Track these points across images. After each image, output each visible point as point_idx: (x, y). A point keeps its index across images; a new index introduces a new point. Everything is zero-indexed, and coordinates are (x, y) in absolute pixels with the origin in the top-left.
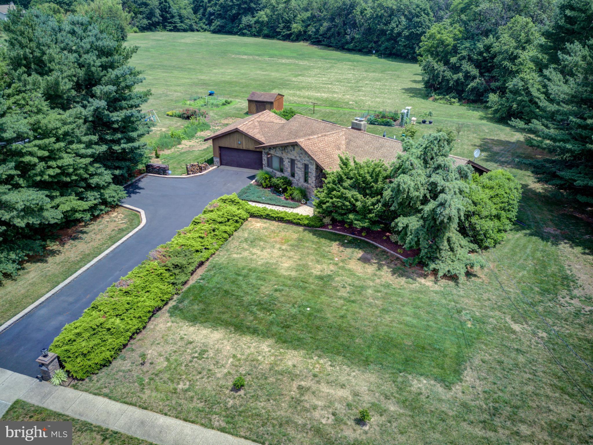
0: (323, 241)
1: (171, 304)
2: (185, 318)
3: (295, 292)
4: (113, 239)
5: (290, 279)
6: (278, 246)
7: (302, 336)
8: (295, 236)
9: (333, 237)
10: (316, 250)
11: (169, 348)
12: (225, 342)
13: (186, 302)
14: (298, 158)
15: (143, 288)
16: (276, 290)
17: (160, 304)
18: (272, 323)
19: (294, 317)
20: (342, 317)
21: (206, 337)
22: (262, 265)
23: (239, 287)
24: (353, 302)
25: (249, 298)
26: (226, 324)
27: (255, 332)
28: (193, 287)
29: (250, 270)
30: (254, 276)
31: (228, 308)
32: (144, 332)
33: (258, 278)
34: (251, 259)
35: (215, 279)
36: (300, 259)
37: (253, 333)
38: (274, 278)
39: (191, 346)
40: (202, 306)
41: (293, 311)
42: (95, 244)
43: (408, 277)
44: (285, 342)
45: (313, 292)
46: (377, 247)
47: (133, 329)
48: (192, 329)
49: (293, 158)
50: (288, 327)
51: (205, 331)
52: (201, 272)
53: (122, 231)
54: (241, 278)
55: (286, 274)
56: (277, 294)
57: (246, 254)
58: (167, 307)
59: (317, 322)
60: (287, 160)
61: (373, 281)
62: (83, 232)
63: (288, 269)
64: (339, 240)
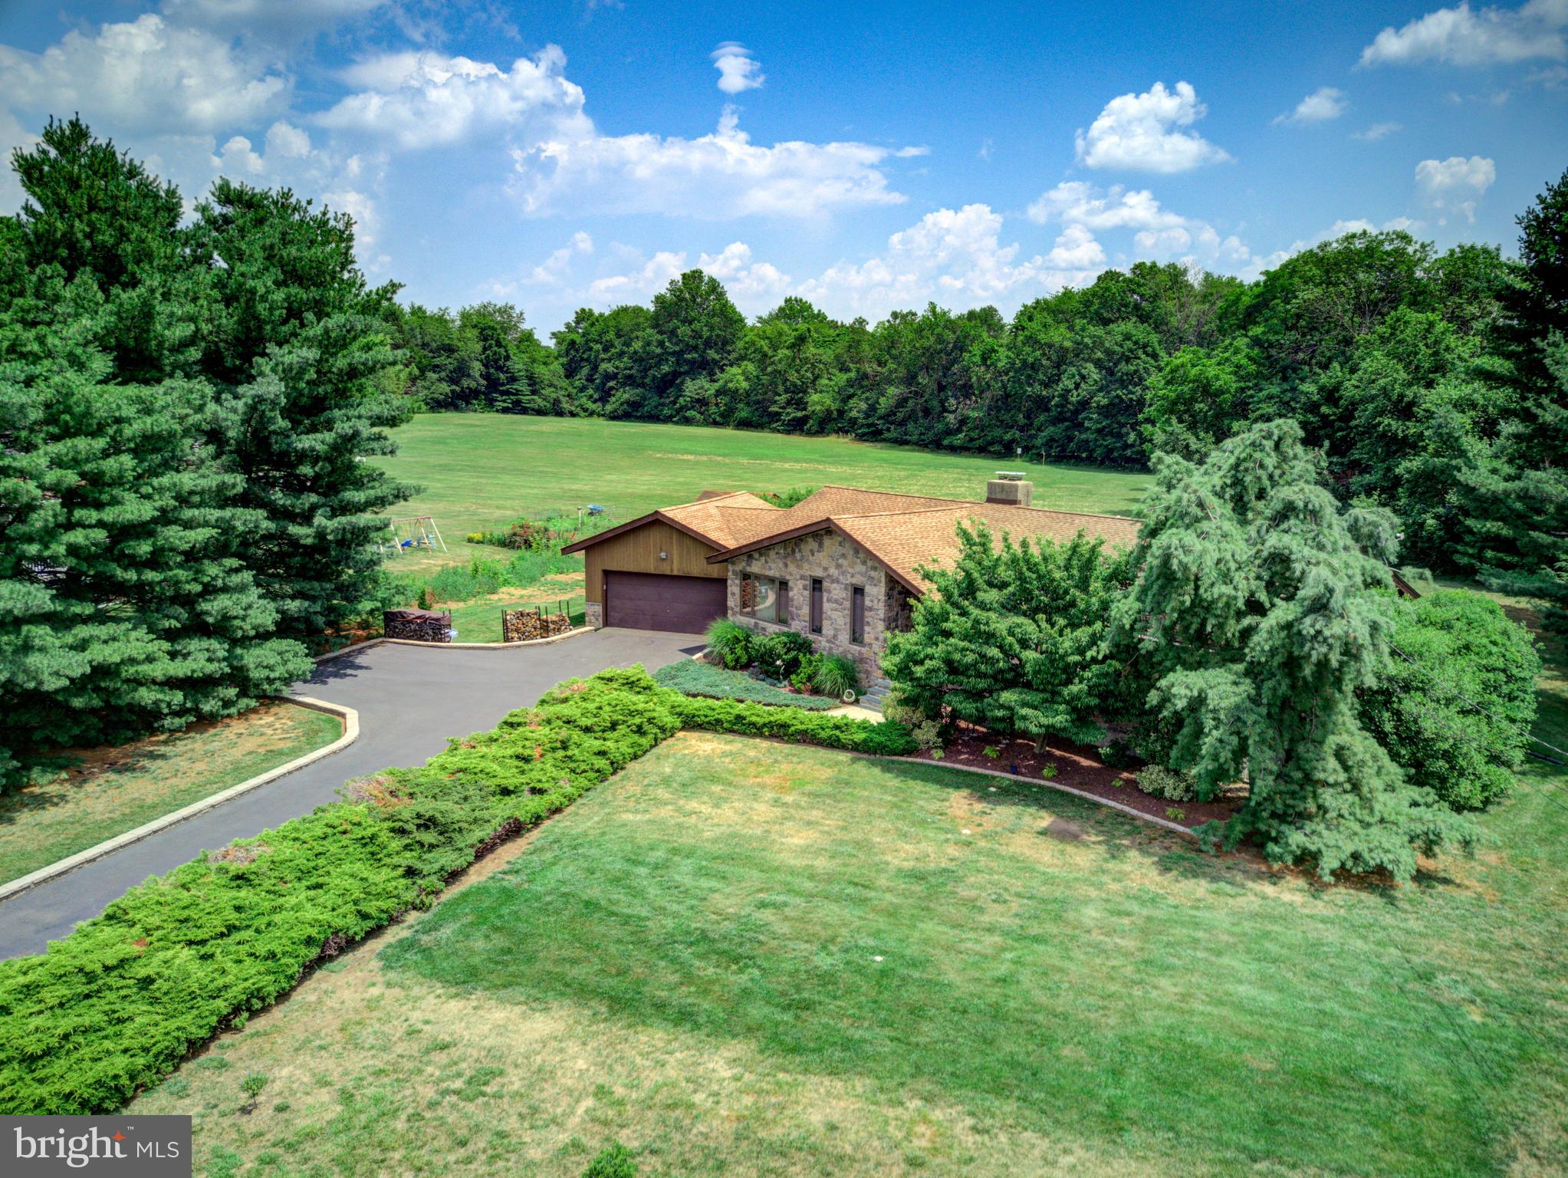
0: (917, 786)
1: (393, 935)
2: (436, 974)
3: (830, 912)
5: (812, 877)
6: (770, 795)
7: (858, 1034)
8: (828, 773)
9: (947, 778)
10: (895, 806)
11: (358, 1062)
12: (573, 1047)
13: (446, 932)
14: (833, 571)
15: (303, 874)
16: (762, 905)
17: (357, 927)
18: (746, 993)
19: (826, 979)
20: (1002, 981)
21: (501, 1030)
22: (715, 841)
23: (637, 893)
24: (1037, 939)
25: (669, 923)
26: (582, 992)
27: (685, 1017)
28: (481, 891)
29: (675, 851)
30: (687, 865)
31: (590, 948)
32: (278, 1013)
33: (701, 872)
34: (680, 826)
35: (558, 872)
36: (844, 828)
37: (677, 1023)
38: (755, 873)
39: (442, 1058)
40: (499, 941)
41: (823, 962)
42: (183, 783)
43: (1214, 879)
44: (795, 1050)
45: (892, 913)
46: (1097, 806)
47: (236, 993)
48: (454, 1006)
49: (819, 573)
50: (808, 1006)
51: (502, 1013)
52: (510, 852)
53: (274, 756)
54: (642, 871)
55: (797, 862)
56: (767, 915)
57: (665, 812)
58: (376, 945)
59: (912, 994)
60: (800, 584)
61: (1100, 886)
62: (152, 756)
63: (804, 850)
64: (968, 786)
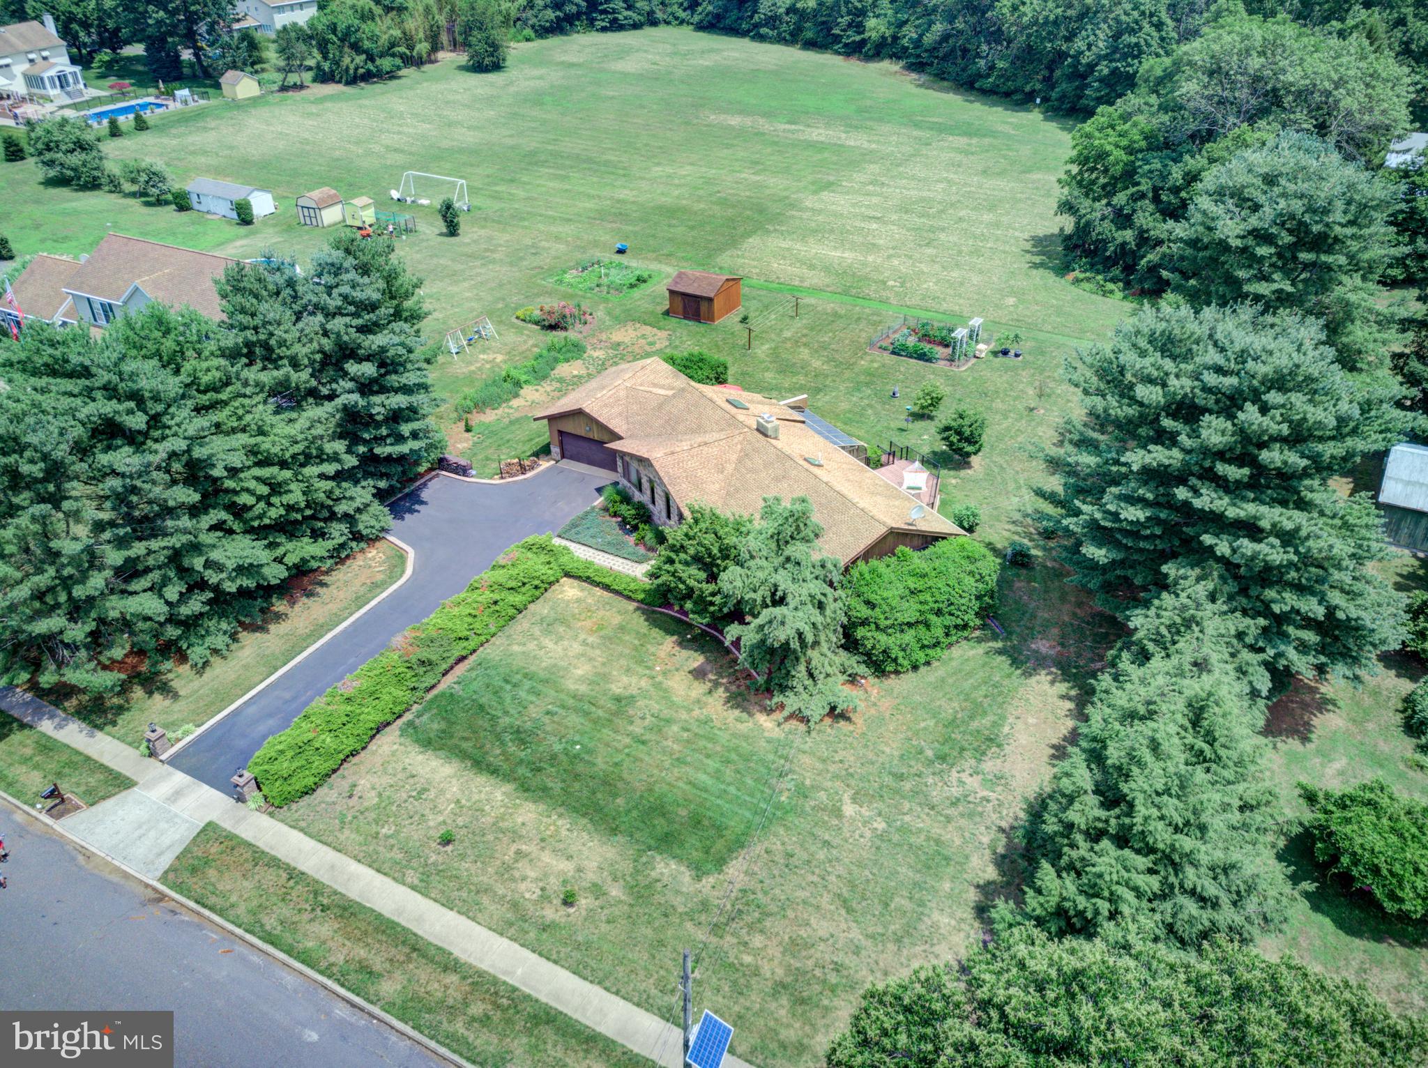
0: (656, 633)
1: (408, 716)
2: (417, 741)
3: (574, 720)
4: (360, 601)
5: (574, 697)
6: (582, 636)
7: (550, 785)
8: (617, 620)
9: (673, 626)
10: (636, 649)
11: (386, 780)
12: (454, 781)
13: (425, 718)
15: (371, 694)
16: (548, 713)
17: (389, 717)
18: (522, 761)
19: (554, 757)
20: (616, 764)
21: (433, 771)
22: (545, 669)
23: (501, 701)
24: (643, 743)
25: (507, 720)
26: (463, 755)
27: (494, 771)
28: (442, 695)
29: (526, 676)
30: (527, 684)
31: (475, 732)
32: (363, 754)
33: (532, 691)
34: (535, 657)
35: (475, 686)
36: (604, 664)
37: (493, 773)
38: (552, 693)
39: (411, 781)
40: (443, 725)
41: (557, 747)
44: (527, 790)
45: (595, 722)
47: (347, 752)
48: (420, 757)
50: (539, 770)
51: (435, 763)
52: (460, 670)
53: (377, 587)
54: (508, 687)
55: (572, 687)
56: (546, 719)
57: (532, 646)
58: (400, 722)
59: (580, 768)
60: (645, 479)
61: (690, 711)
62: (323, 584)
63: (582, 680)
64: (679, 634)
